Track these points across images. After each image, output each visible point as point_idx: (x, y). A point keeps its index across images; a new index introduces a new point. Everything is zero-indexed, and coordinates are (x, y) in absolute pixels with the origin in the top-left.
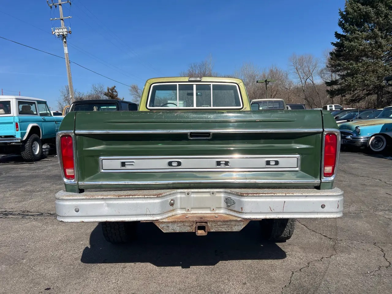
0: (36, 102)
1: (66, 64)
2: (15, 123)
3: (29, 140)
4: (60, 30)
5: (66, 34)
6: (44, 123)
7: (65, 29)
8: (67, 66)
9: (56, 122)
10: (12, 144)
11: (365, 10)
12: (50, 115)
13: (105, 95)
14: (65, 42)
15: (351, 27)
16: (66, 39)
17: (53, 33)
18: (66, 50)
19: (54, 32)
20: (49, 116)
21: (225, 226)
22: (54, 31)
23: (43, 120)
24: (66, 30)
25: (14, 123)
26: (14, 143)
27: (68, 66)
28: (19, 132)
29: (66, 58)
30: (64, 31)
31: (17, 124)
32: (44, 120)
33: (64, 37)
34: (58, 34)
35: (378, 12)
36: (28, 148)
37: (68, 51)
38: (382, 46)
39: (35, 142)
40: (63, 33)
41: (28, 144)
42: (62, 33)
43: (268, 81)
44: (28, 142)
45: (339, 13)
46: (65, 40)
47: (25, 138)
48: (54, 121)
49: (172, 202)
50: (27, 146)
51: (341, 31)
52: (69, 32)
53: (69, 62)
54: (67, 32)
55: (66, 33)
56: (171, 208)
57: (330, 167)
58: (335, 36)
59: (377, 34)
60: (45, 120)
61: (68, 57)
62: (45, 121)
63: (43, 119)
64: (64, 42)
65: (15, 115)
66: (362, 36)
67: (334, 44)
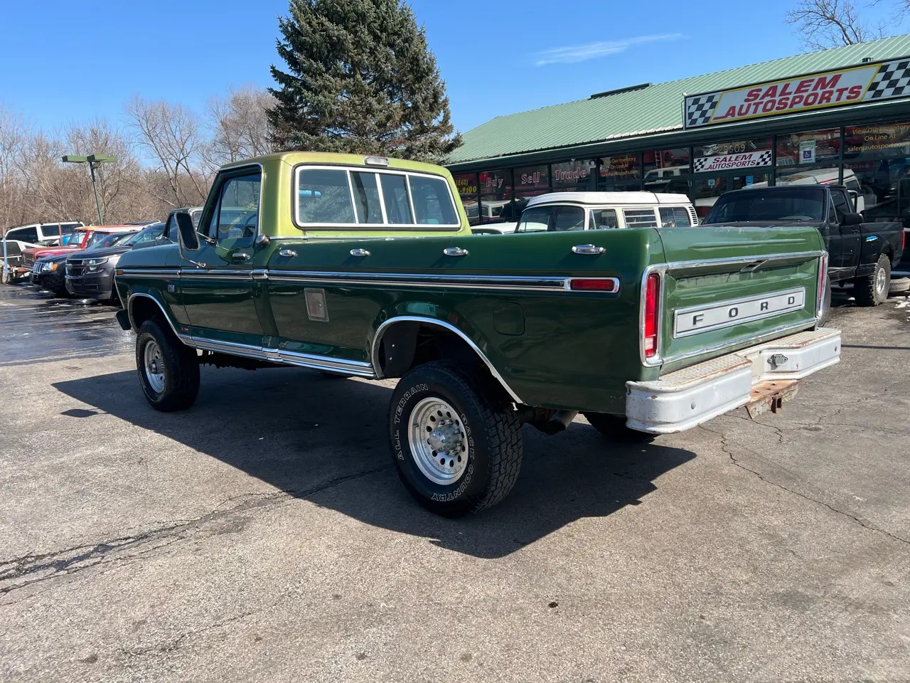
11: (336, 33)
15: (311, 64)
35: (359, 42)
38: (373, 111)
43: (97, 158)
45: (280, 26)
51: (285, 68)
58: (274, 76)
59: (362, 86)
66: (336, 85)
67: (276, 94)
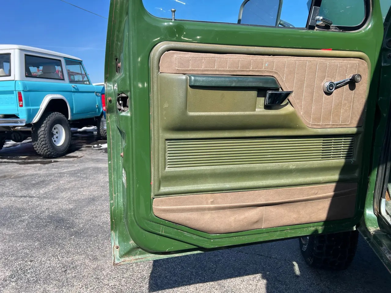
0: (63, 60)
2: (17, 92)
3: (45, 122)
6: (76, 94)
9: (98, 94)
10: (16, 128)
12: (88, 83)
20: (86, 84)
23: (73, 90)
25: (15, 92)
26: (20, 128)
28: (24, 108)
31: (20, 94)
32: (75, 90)
36: (43, 136)
39: (59, 126)
41: (43, 129)
44: (43, 125)
47: (36, 120)
48: (94, 92)
50: (42, 133)
60: (78, 89)
62: (77, 91)
63: (74, 87)
65: (17, 78)
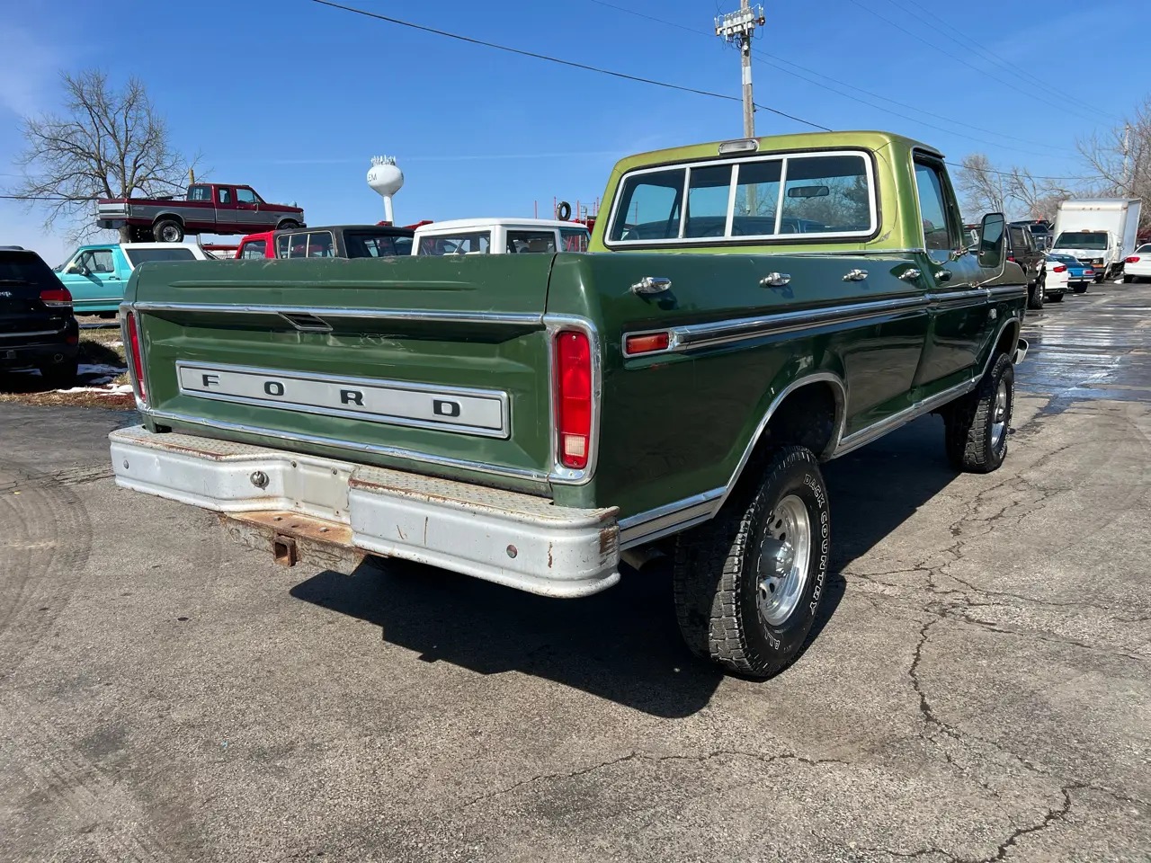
0: (557, 232)
1: (745, 115)
4: (735, 19)
5: (749, 29)
7: (749, 15)
8: (745, 120)
13: (846, 196)
14: (746, 53)
16: (749, 45)
17: (719, 30)
18: (747, 77)
19: (721, 29)
21: (325, 556)
22: (721, 26)
24: (750, 17)
27: (749, 121)
29: (745, 98)
30: (744, 21)
33: (745, 37)
34: (730, 31)
37: (752, 80)
40: (742, 27)
42: (740, 29)
46: (745, 47)
49: (255, 477)
52: (759, 21)
53: (751, 107)
54: (752, 21)
55: (750, 25)
56: (259, 491)
57: (580, 438)
61: (750, 94)
64: (743, 53)
